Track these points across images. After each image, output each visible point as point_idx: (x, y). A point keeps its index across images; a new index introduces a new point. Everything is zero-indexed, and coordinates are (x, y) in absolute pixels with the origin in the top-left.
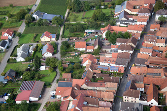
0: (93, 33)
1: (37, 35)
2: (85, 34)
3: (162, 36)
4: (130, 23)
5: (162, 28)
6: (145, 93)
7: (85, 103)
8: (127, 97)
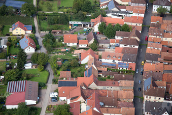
0: (80, 25)
1: (4, 26)
2: (70, 27)
3: (167, 30)
4: (123, 15)
5: (165, 21)
6: (168, 92)
7: (102, 104)
8: (149, 97)
